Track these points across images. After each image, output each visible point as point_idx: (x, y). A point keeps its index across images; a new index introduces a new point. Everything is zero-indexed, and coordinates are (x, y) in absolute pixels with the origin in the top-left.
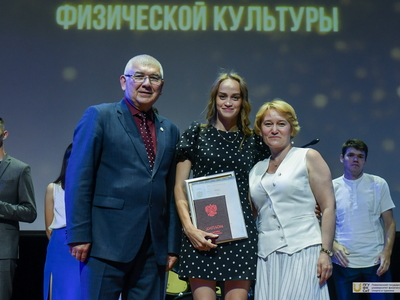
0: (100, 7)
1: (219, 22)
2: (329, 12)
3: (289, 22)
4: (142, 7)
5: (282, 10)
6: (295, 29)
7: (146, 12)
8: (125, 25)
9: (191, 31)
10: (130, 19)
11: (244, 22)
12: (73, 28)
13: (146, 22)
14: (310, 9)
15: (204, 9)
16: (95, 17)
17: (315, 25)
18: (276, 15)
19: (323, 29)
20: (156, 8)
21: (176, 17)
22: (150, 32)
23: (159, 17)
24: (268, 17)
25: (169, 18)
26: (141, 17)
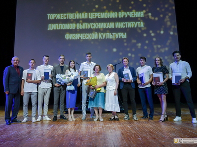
0: (74, 34)
1: (100, 37)
2: (124, 34)
3: (115, 36)
5: (114, 34)
6: (117, 38)
7: (84, 35)
9: (94, 39)
10: (81, 37)
11: (106, 37)
12: (69, 39)
13: (84, 37)
14: (120, 33)
15: (97, 34)
16: (73, 37)
17: (121, 37)
18: (113, 35)
19: (123, 38)
20: (87, 34)
21: (91, 36)
22: (85, 40)
24: (111, 35)
25: (89, 36)
26: (83, 36)
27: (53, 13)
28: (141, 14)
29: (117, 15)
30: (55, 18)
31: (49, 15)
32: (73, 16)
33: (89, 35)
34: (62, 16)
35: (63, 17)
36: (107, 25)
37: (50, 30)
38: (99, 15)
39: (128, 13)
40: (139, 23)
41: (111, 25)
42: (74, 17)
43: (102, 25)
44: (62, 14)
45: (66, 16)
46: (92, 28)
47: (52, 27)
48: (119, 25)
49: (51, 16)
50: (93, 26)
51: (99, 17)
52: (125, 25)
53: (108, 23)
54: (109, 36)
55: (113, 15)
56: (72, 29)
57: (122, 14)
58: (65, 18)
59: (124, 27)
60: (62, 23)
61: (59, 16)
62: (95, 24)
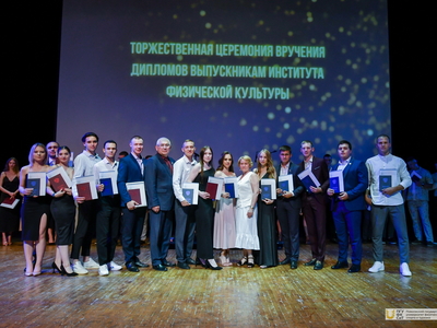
0: (186, 87)
1: (237, 94)
2: (285, 91)
3: (268, 95)
4: (204, 87)
5: (265, 89)
6: (270, 98)
7: (206, 90)
8: (197, 95)
9: (225, 99)
10: (199, 93)
11: (248, 95)
12: (174, 97)
13: (206, 94)
14: (277, 89)
15: (231, 89)
16: (183, 92)
17: (279, 96)
18: (262, 91)
19: (282, 98)
20: (210, 88)
21: (219, 92)
22: (208, 99)
23: (212, 92)
24: (259, 92)
25: (216, 92)
26: (204, 92)
27: (142, 41)
28: (319, 52)
29: (272, 51)
30: (147, 51)
31: (133, 44)
32: (184, 49)
33: (216, 90)
34: (160, 48)
35: (162, 51)
36: (251, 71)
37: (135, 76)
38: (236, 50)
39: (294, 47)
40: (315, 69)
41: (260, 72)
42: (186, 51)
43: (242, 71)
44: (160, 44)
45: (169, 48)
46: (222, 75)
47: (139, 70)
48: (277, 72)
49: (139, 47)
50: (224, 71)
51: (236, 54)
52: (287, 72)
53: (255, 68)
54: (256, 93)
55: (265, 50)
56: (181, 77)
57: (282, 51)
58: (167, 53)
59: (285, 77)
60: (161, 63)
61: (155, 48)
62: (228, 69)
